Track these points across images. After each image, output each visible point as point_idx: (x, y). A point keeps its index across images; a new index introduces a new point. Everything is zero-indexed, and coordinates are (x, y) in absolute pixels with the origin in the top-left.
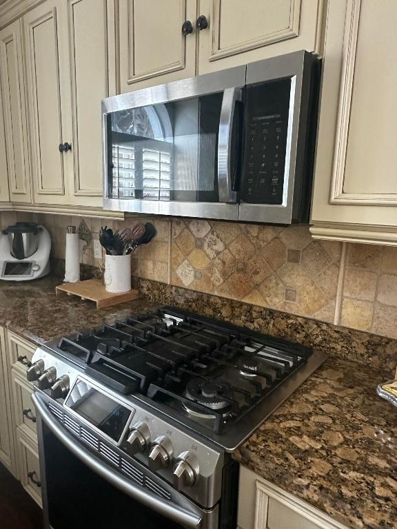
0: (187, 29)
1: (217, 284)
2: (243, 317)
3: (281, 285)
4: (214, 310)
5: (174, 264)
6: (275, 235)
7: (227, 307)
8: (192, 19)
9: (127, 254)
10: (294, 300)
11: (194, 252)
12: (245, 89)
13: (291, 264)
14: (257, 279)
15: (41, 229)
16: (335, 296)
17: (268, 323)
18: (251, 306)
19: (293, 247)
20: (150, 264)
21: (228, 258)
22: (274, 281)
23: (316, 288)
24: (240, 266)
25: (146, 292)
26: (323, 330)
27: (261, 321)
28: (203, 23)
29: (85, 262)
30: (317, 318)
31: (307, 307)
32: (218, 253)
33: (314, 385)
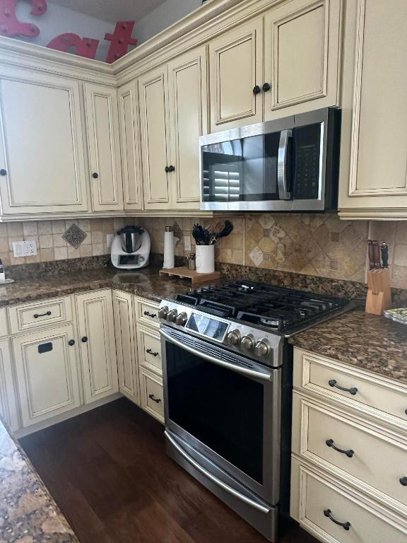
0: (256, 91)
1: (281, 262)
2: (300, 285)
3: (327, 258)
4: (279, 281)
5: (249, 249)
6: (322, 223)
7: (289, 278)
8: (260, 85)
9: (212, 244)
10: (336, 269)
11: (263, 240)
12: (294, 130)
13: (333, 243)
14: (310, 255)
15: (143, 231)
16: (365, 263)
17: (318, 287)
18: (305, 276)
19: (334, 231)
20: (229, 252)
21: (288, 242)
22: (322, 256)
23: (351, 259)
24: (297, 247)
25: (227, 273)
26: (357, 288)
27: (313, 286)
28: (267, 88)
29: (177, 255)
30: (353, 280)
31: (346, 272)
32: (280, 239)
33: (345, 317)
